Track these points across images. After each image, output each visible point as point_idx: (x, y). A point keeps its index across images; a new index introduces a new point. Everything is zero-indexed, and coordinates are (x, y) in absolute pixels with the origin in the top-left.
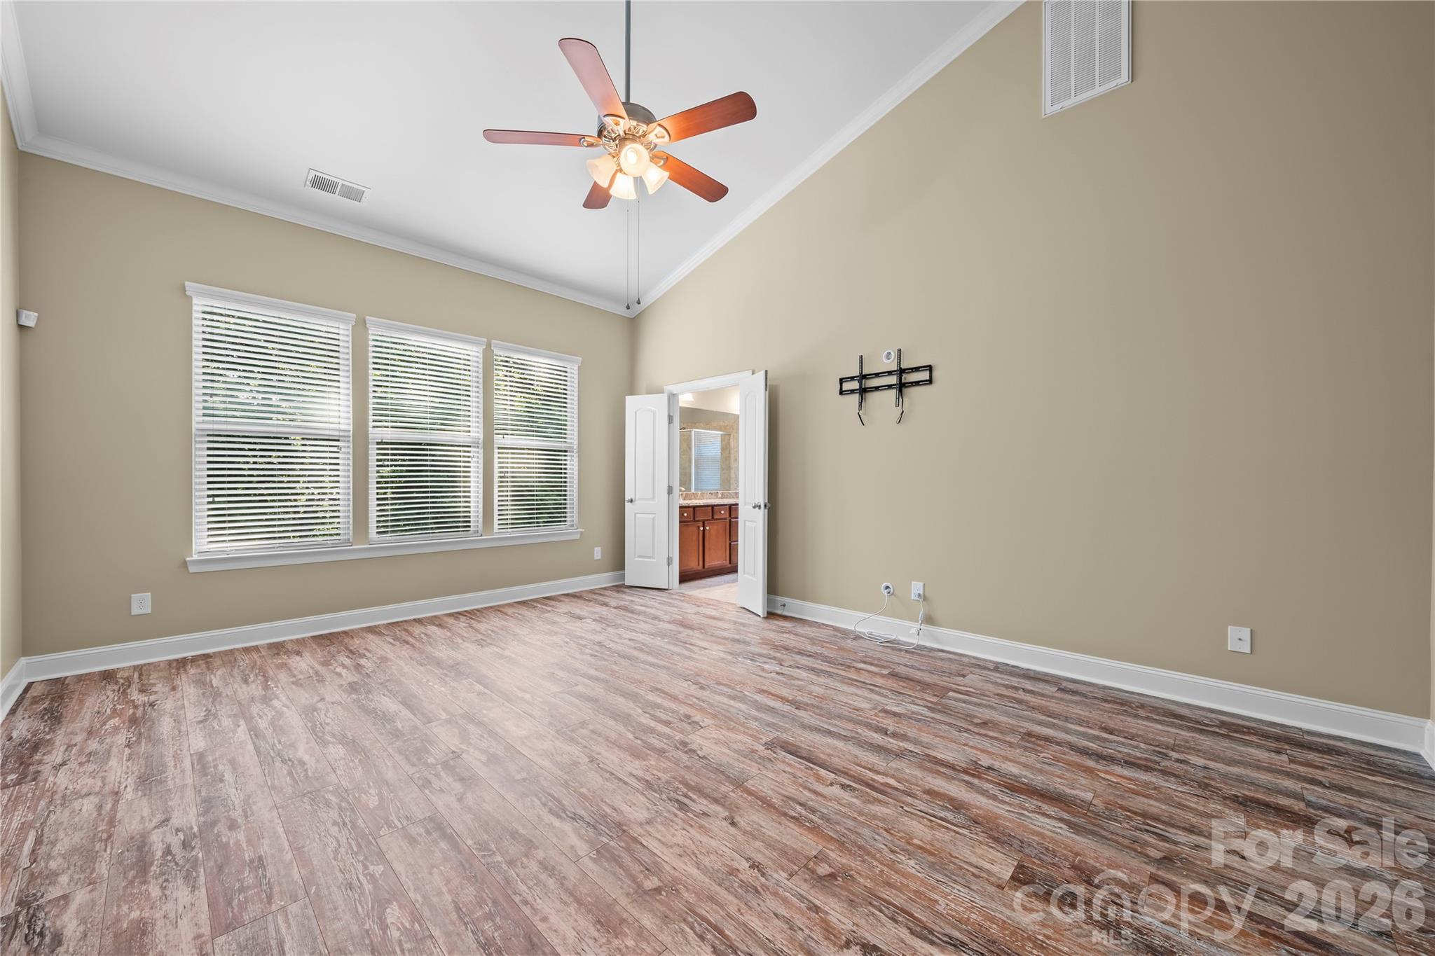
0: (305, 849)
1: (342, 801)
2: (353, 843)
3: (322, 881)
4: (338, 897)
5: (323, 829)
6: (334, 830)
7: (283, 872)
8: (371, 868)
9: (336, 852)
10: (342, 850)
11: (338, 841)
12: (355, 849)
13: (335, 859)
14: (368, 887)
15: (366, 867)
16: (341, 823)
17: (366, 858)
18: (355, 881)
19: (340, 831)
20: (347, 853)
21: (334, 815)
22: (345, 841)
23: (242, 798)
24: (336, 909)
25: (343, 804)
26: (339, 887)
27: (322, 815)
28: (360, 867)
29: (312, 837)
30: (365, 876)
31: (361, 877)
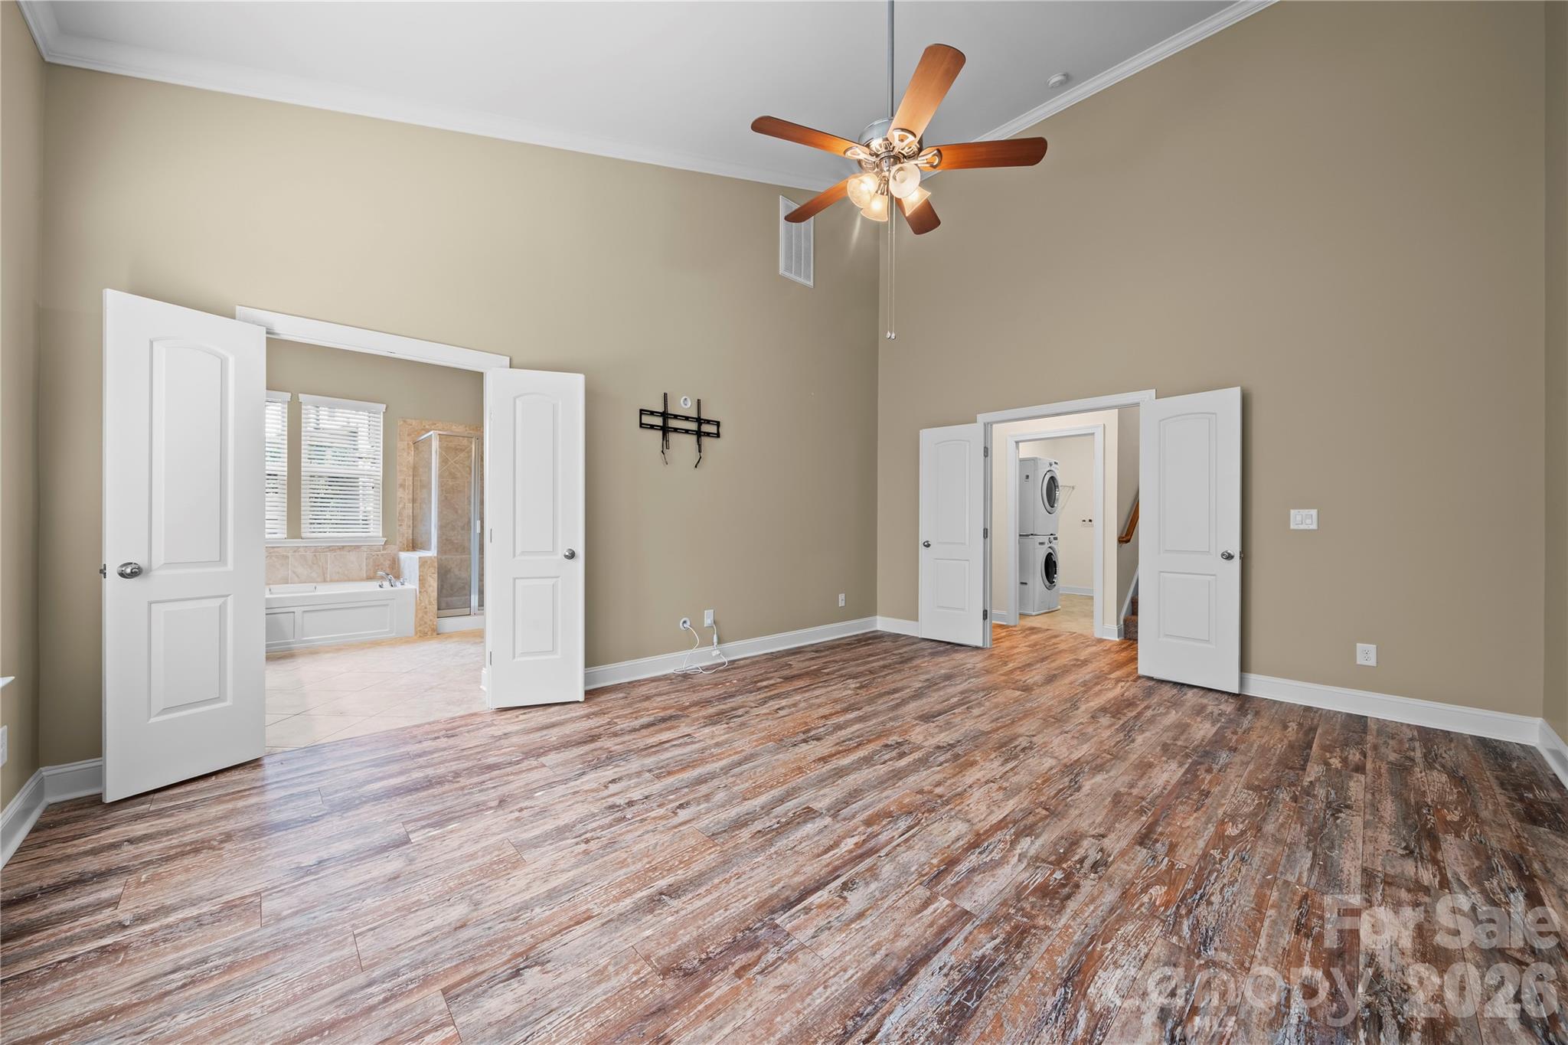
0: (1253, 905)
1: (1181, 916)
2: (1212, 879)
3: (1258, 877)
4: (1256, 861)
5: (1224, 909)
6: (1216, 899)
7: (1285, 905)
8: (1218, 857)
9: (1232, 883)
10: (1225, 881)
11: (1222, 889)
12: (1216, 874)
13: (1237, 881)
14: (1232, 852)
15: (1221, 860)
16: (1204, 899)
17: (1215, 863)
18: (1237, 859)
19: (1213, 894)
20: (1224, 876)
21: (1202, 910)
22: (1216, 885)
23: (1282, 1031)
24: (1263, 858)
25: (1184, 912)
26: (1250, 864)
27: (1212, 920)
28: (1225, 863)
29: (1239, 910)
30: (1227, 857)
31: (1231, 858)
